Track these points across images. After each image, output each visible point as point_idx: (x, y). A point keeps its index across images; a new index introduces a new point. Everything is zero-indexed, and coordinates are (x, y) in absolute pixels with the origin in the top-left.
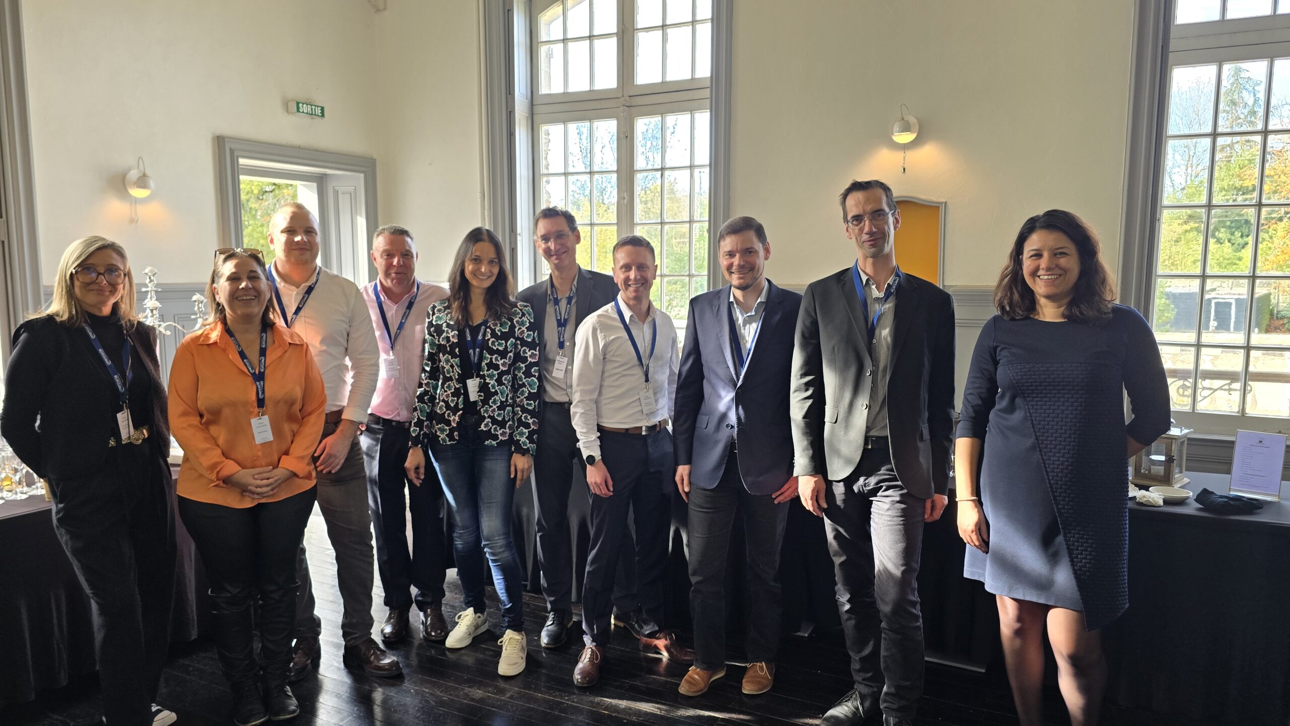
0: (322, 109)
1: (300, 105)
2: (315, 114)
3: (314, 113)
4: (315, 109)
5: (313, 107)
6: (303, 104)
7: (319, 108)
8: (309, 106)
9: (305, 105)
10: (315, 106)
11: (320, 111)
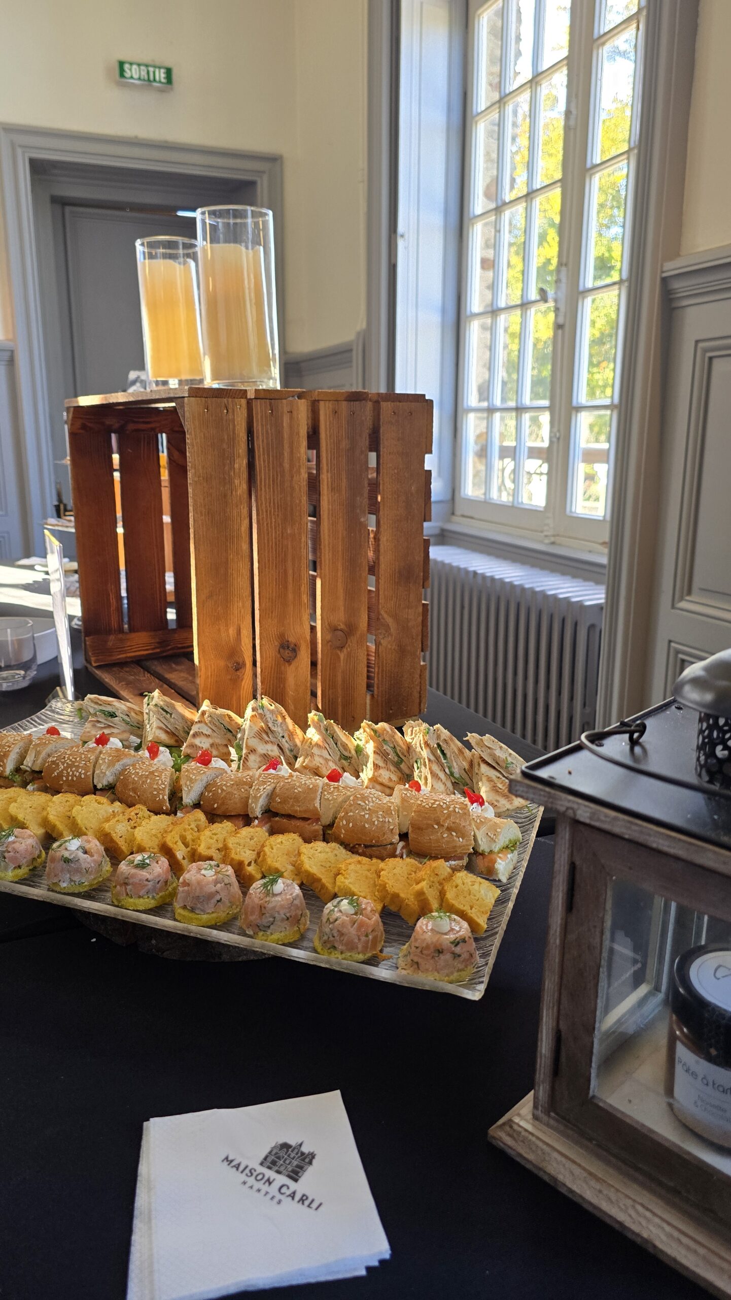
0: (169, 72)
1: (126, 66)
2: (155, 80)
3: (152, 78)
4: (154, 73)
5: (151, 69)
6: (131, 64)
7: (162, 71)
8: (142, 68)
9: (134, 67)
10: (155, 67)
11: (163, 75)
